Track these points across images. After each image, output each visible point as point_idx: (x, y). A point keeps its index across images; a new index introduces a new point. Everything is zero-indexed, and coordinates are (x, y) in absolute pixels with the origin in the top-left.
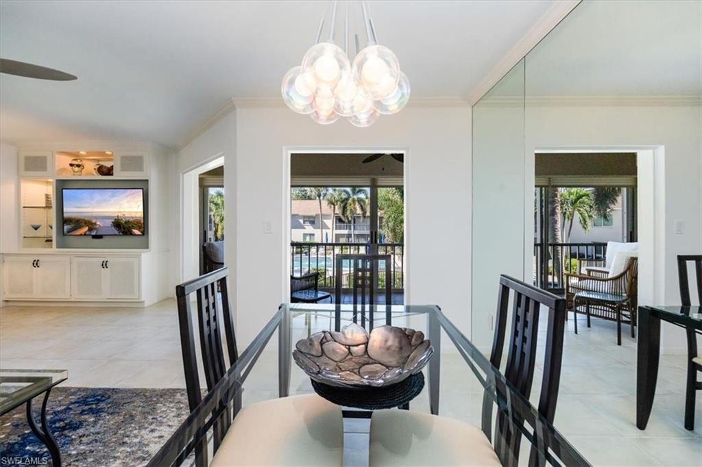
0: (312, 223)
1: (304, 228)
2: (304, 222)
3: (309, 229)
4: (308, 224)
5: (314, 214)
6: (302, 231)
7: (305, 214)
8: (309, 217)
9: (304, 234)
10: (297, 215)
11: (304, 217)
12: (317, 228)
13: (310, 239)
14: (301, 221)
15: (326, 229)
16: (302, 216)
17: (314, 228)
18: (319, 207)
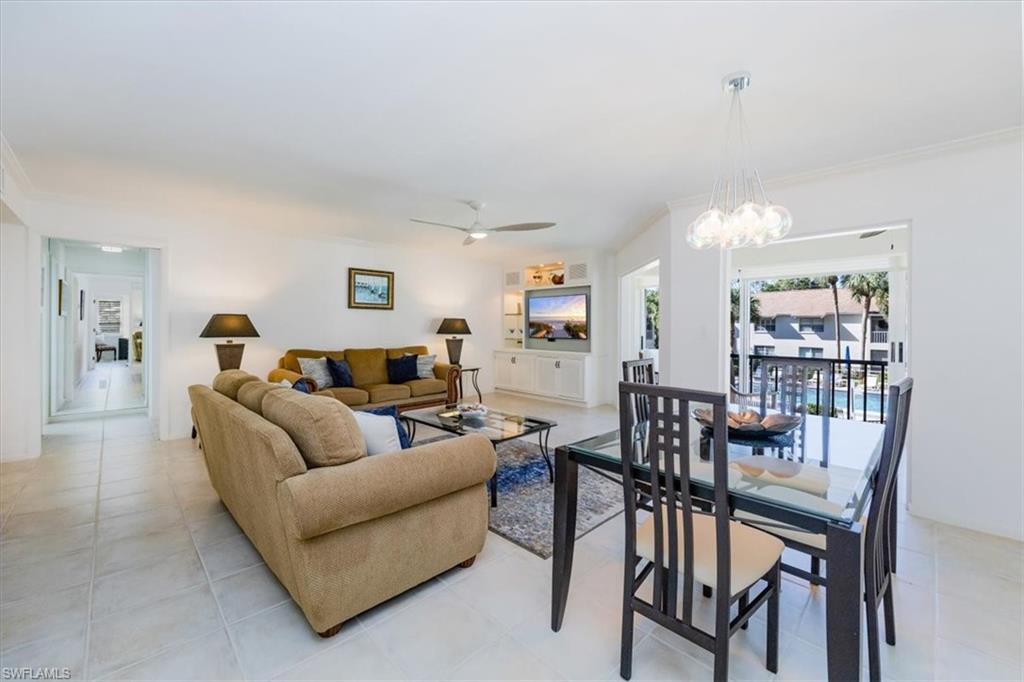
0: (819, 329)
1: (803, 338)
2: (801, 328)
3: (811, 339)
4: (808, 331)
5: (822, 313)
6: (796, 344)
7: (805, 314)
8: (812, 319)
9: (802, 347)
10: (789, 316)
11: (803, 319)
13: (814, 354)
14: (796, 326)
15: (847, 340)
16: (798, 318)
17: (822, 339)
18: (834, 302)
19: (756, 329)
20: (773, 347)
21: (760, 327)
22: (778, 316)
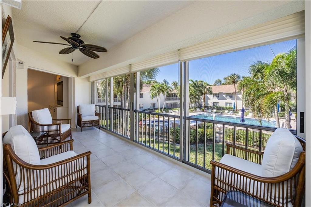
0: (231, 97)
1: (227, 100)
2: (226, 96)
3: (229, 100)
4: (228, 97)
5: (232, 92)
6: (225, 101)
7: (227, 92)
8: (229, 94)
9: (226, 103)
10: (222, 93)
11: (226, 94)
12: (233, 100)
13: (230, 106)
14: (224, 96)
15: (239, 100)
16: (225, 93)
17: (232, 100)
18: (234, 88)
19: (213, 97)
20: (218, 103)
21: (214, 96)
22: (220, 93)
